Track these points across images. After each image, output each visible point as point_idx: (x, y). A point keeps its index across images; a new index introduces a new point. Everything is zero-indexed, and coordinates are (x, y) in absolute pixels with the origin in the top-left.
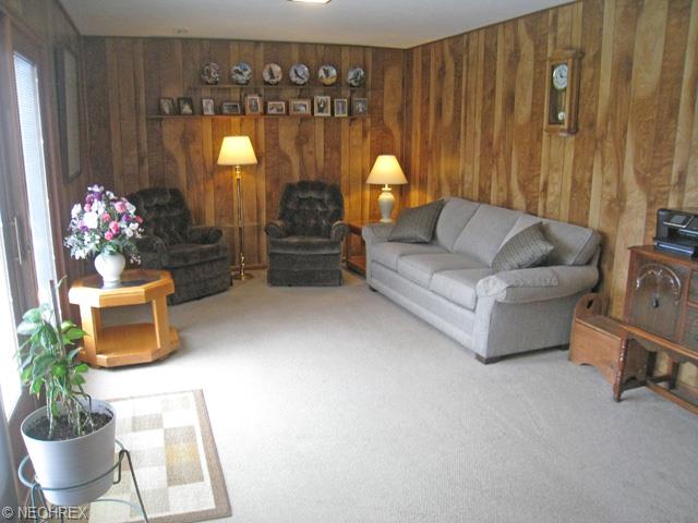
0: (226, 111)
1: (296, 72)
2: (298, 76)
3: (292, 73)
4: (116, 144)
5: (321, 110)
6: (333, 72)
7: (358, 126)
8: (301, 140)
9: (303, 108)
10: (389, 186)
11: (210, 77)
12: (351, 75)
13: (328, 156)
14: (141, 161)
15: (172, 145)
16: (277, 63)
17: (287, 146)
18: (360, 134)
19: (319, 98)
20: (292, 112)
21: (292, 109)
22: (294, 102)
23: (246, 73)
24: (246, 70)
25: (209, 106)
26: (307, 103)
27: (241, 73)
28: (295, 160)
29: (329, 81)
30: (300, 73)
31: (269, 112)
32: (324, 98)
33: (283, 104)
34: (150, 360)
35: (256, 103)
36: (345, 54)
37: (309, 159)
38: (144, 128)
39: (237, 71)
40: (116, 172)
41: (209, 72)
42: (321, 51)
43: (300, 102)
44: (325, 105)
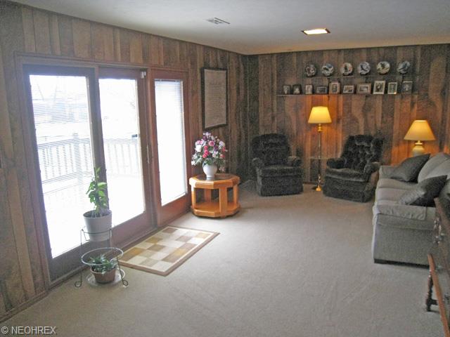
0: (318, 92)
1: (362, 67)
2: (363, 69)
3: (359, 68)
4: (261, 109)
5: (378, 90)
6: (388, 65)
7: (408, 100)
8: (366, 109)
9: (366, 89)
10: (421, 142)
11: (309, 73)
12: (401, 66)
13: (385, 119)
14: (273, 118)
15: (290, 111)
16: (349, 62)
17: (357, 112)
18: (409, 105)
19: (377, 82)
20: (358, 91)
21: (358, 89)
22: (360, 86)
23: (330, 70)
24: (330, 67)
25: (309, 89)
26: (369, 86)
27: (327, 70)
28: (361, 121)
29: (384, 71)
30: (365, 68)
31: (344, 92)
32: (381, 82)
33: (353, 86)
34: (214, 216)
35: (336, 87)
36: (400, 53)
37: (371, 121)
38: (275, 101)
39: (325, 69)
40: (261, 123)
41: (309, 70)
42: (382, 52)
43: (364, 86)
44: (381, 86)
